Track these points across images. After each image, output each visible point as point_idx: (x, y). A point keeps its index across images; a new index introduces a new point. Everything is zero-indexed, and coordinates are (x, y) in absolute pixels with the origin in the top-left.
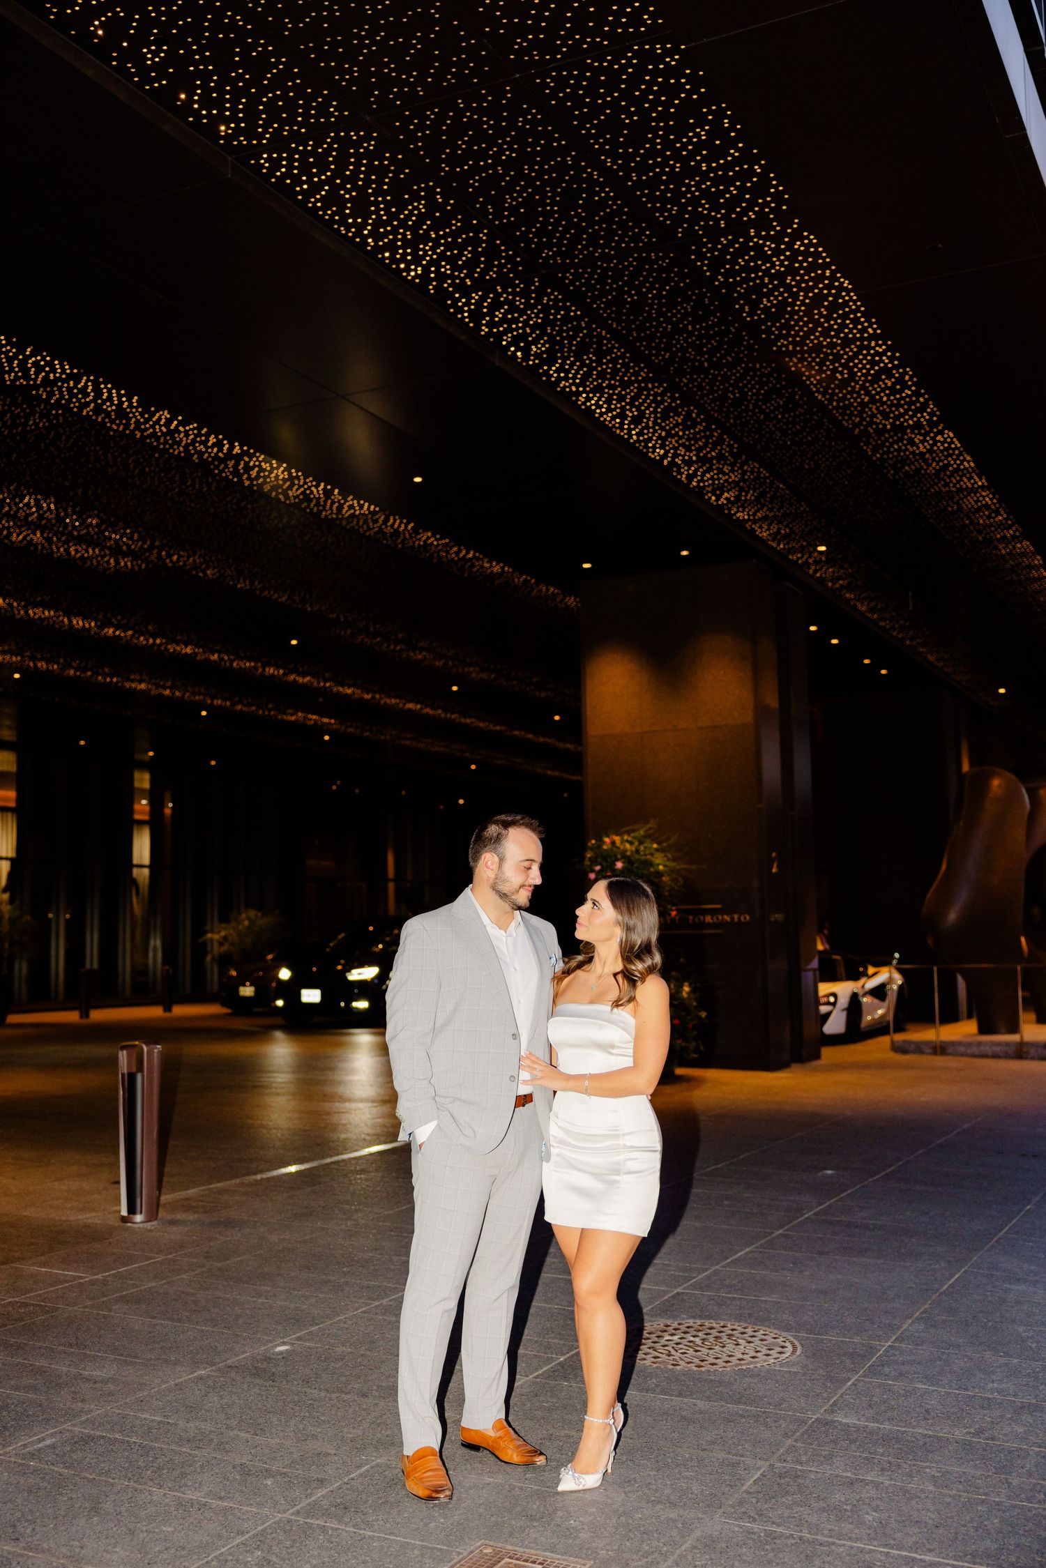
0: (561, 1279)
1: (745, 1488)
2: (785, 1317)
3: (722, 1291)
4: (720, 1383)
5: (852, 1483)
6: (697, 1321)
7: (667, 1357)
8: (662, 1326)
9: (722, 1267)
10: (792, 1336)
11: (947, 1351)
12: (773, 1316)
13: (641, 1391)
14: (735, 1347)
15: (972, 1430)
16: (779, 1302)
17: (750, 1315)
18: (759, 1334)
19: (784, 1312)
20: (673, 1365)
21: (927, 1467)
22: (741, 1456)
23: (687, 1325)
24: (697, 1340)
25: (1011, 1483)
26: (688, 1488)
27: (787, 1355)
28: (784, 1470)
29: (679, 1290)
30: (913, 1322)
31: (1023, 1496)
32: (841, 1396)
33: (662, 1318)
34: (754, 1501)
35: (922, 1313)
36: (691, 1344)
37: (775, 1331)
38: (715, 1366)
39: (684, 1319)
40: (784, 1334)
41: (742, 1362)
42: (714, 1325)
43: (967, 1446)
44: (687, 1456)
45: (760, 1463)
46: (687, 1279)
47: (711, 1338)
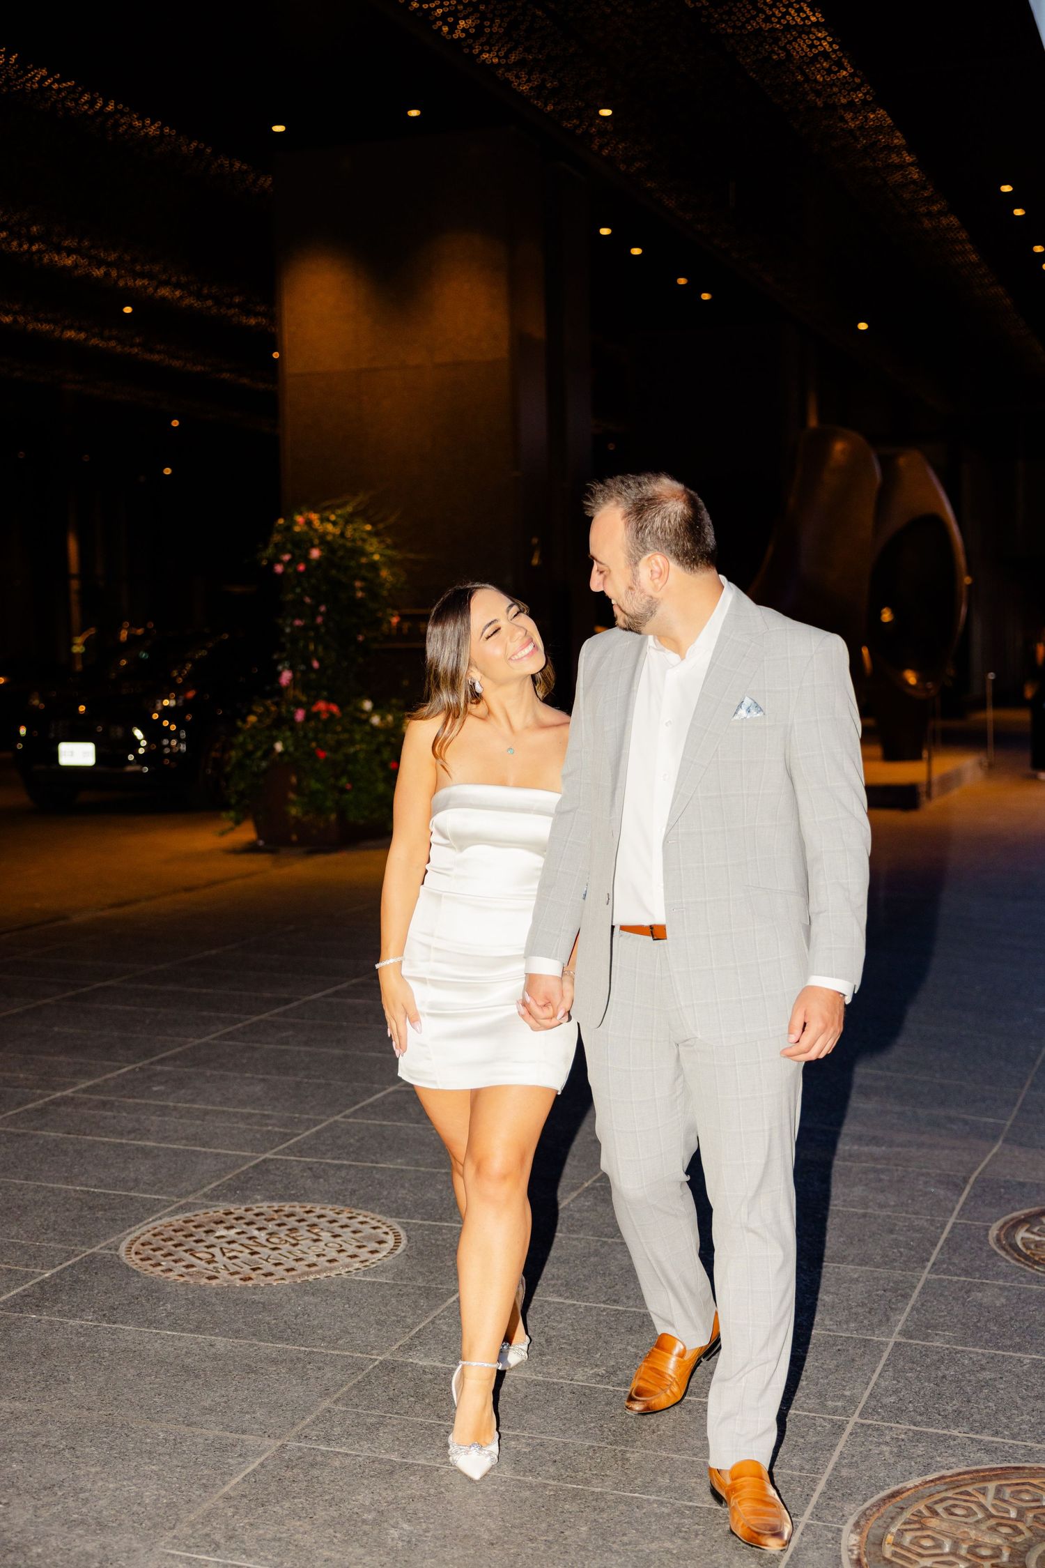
0: (103, 1144)
1: (226, 1488)
2: (402, 1192)
3: (329, 1154)
4: (265, 1307)
5: (392, 1470)
6: (274, 1204)
7: (206, 1265)
8: (220, 1214)
9: (345, 1117)
10: (399, 1223)
11: (610, 1240)
12: (385, 1193)
13: (140, 1325)
14: (312, 1243)
15: (602, 1371)
16: (402, 1170)
17: (353, 1192)
18: (355, 1224)
19: (403, 1186)
20: (210, 1278)
21: (516, 1438)
22: (244, 1432)
23: (257, 1211)
24: (262, 1236)
25: (627, 1460)
26: (137, 1493)
27: (384, 1253)
28: (299, 1454)
29: (268, 1155)
30: (579, 1196)
31: (638, 1482)
32: (433, 1322)
33: (224, 1200)
34: (230, 1512)
35: (595, 1182)
36: (251, 1242)
37: (379, 1217)
38: (269, 1278)
39: (257, 1201)
40: (390, 1221)
41: (313, 1269)
42: (298, 1209)
43: (584, 1397)
44: (162, 1435)
45: (267, 1442)
46: (285, 1137)
47: (283, 1232)
